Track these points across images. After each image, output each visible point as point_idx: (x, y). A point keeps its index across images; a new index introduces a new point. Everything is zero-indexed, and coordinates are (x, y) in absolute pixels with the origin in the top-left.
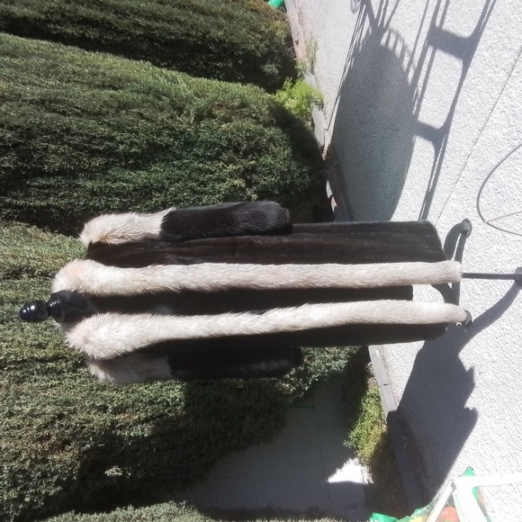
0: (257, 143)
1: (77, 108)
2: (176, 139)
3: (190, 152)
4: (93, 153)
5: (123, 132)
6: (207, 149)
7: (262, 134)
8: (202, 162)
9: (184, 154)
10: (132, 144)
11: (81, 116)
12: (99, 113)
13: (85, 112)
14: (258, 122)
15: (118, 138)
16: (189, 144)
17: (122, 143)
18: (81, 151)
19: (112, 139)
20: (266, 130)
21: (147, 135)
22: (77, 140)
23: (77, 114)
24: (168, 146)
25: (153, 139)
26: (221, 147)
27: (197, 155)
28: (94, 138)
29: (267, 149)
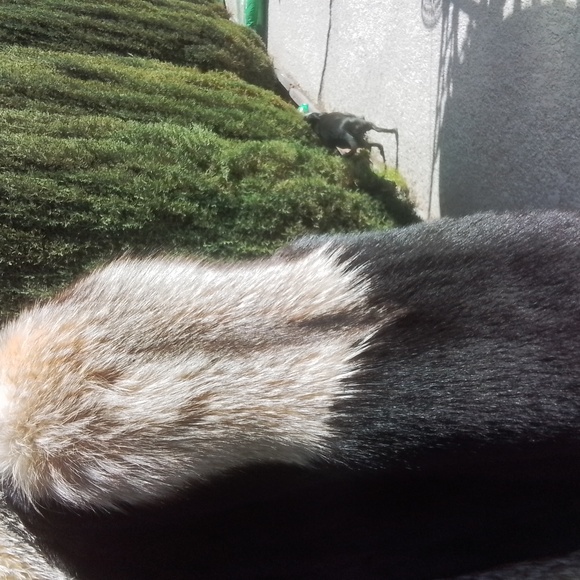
0: (338, 210)
1: (16, 159)
2: (202, 205)
3: (231, 227)
4: (51, 234)
5: (106, 195)
6: (258, 219)
7: (343, 197)
8: (255, 243)
9: (221, 230)
10: (125, 215)
11: (25, 171)
12: (58, 168)
13: (30, 164)
14: (332, 181)
15: (97, 207)
16: (227, 213)
17: (106, 213)
18: (26, 229)
19: (86, 207)
20: (347, 193)
21: (152, 197)
22: (19, 210)
23: (17, 170)
24: (190, 218)
25: (162, 205)
26: (282, 216)
27: (244, 233)
28: (52, 206)
29: (356, 222)
